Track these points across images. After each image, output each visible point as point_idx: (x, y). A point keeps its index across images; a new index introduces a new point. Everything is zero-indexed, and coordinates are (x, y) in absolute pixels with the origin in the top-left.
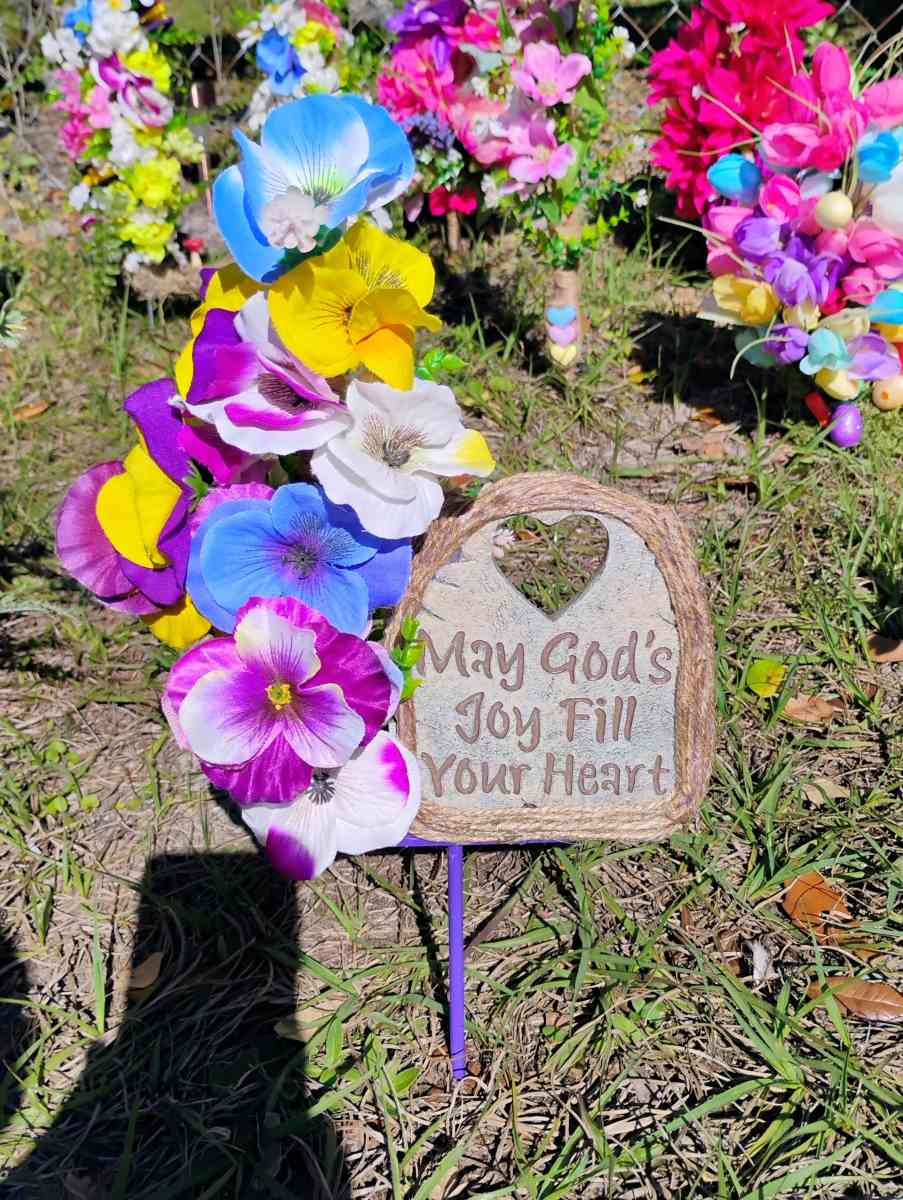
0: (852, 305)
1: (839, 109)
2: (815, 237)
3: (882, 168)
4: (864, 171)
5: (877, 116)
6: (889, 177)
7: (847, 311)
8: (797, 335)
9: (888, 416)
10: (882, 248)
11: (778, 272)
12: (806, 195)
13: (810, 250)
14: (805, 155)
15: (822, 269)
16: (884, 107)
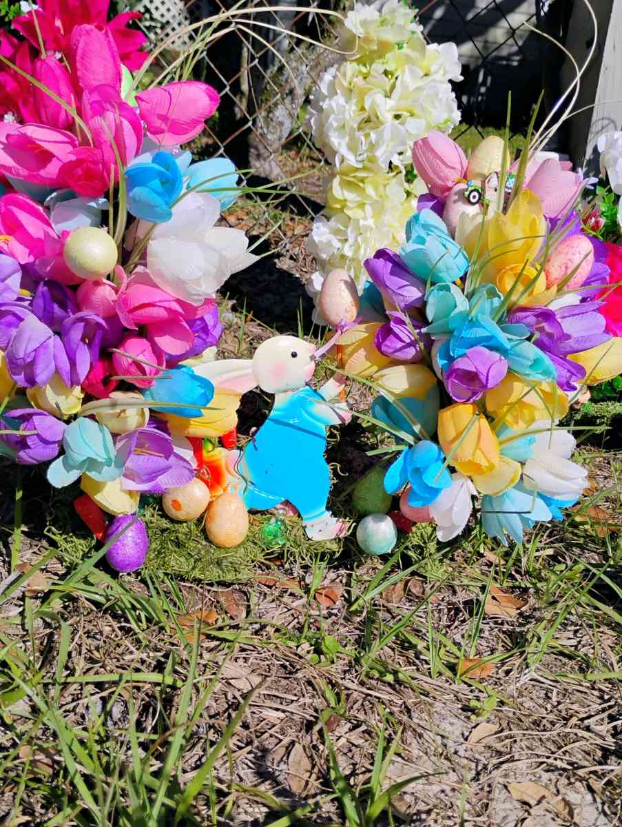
0: (126, 387)
1: (99, 110)
2: (75, 288)
3: (158, 201)
4: (134, 201)
5: (157, 132)
6: (170, 215)
7: (118, 396)
8: (45, 425)
9: (183, 529)
10: (160, 313)
11: (14, 332)
12: (58, 228)
13: (63, 306)
14: (52, 170)
15: (77, 333)
16: (164, 118)
